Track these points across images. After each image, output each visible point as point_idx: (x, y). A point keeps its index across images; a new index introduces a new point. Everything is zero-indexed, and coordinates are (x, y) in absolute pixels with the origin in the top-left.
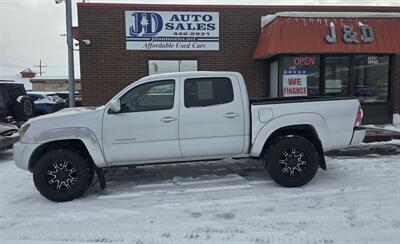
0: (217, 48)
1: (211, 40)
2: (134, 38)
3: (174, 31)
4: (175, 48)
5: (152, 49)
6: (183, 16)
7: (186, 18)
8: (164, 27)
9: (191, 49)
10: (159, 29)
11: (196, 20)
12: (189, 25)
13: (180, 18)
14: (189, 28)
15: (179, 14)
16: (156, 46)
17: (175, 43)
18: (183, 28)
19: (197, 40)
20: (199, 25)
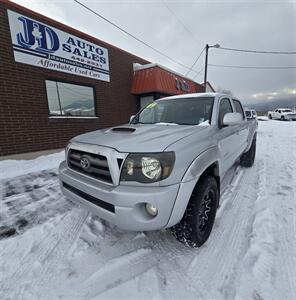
0: (108, 80)
1: (103, 71)
2: (25, 49)
3: (71, 54)
4: (73, 72)
5: (49, 67)
6: (79, 42)
7: (82, 45)
8: (61, 47)
9: (88, 76)
10: (56, 47)
11: (91, 50)
12: (85, 53)
13: (76, 43)
14: (86, 56)
15: (75, 38)
16: (53, 66)
17: (74, 67)
18: (79, 54)
19: (92, 69)
20: (93, 55)
